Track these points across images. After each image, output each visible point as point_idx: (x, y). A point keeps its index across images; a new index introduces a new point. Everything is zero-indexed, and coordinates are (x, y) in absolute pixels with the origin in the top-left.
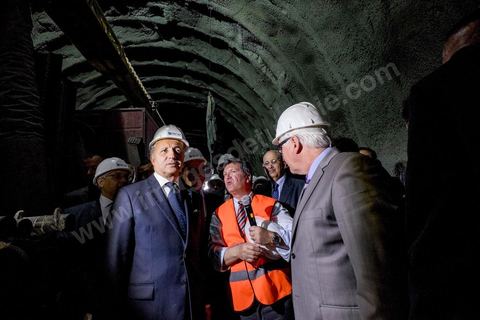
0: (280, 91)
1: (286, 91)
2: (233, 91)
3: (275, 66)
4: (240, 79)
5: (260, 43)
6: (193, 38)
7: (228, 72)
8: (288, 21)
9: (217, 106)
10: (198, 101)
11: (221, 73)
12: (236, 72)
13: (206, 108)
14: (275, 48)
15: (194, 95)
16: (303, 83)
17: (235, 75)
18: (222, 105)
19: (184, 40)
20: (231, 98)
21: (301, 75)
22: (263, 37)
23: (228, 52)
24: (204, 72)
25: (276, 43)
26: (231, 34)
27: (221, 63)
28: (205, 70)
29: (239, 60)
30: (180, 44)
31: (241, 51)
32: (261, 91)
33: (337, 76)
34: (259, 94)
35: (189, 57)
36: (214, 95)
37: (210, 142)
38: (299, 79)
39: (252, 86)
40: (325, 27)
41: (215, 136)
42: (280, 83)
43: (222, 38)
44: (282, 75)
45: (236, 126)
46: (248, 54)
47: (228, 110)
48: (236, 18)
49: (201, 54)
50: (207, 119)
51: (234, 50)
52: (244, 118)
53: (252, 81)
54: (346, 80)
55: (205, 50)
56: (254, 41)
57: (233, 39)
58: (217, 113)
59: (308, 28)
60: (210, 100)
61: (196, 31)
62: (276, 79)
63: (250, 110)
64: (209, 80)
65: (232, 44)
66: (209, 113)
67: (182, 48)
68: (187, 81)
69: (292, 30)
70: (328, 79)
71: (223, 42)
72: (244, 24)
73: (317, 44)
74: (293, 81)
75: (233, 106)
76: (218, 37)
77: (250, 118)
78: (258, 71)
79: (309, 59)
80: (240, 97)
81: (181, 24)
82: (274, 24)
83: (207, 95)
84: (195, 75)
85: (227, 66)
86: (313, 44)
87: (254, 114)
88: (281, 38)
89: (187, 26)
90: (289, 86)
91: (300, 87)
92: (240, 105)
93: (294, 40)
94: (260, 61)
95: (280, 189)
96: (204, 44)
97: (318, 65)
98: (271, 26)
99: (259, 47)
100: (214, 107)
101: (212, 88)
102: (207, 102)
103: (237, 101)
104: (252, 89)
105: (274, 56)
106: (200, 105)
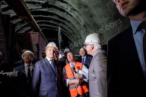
0: (82, 26)
1: (84, 26)
2: (67, 25)
3: (81, 18)
4: (69, 22)
5: (76, 11)
6: (53, 8)
7: (66, 20)
8: (85, 4)
9: (62, 30)
10: (56, 28)
11: (63, 20)
12: (68, 20)
13: (58, 31)
14: (80, 12)
15: (54, 27)
16: (90, 24)
17: (68, 21)
18: (63, 30)
19: (50, 9)
20: (66, 28)
21: (89, 21)
22: (77, 9)
23: (66, 13)
24: (57, 19)
25: (81, 10)
26: (66, 7)
27: (63, 16)
29: (69, 16)
30: (49, 10)
31: (69, 13)
32: (76, 26)
33: (100, 22)
34: (75, 26)
35: (52, 14)
36: (61, 27)
37: (60, 42)
38: (88, 22)
39: (73, 24)
40: (97, 6)
41: (61, 40)
42: (82, 23)
43: (63, 8)
44: (83, 21)
45: (68, 37)
46: (72, 14)
47: (65, 32)
48: (68, 2)
49: (56, 13)
50: (59, 35)
51: (67, 12)
52: (71, 34)
53: (73, 22)
54: (103, 23)
55: (57, 12)
56: (74, 10)
57: (67, 9)
58: (62, 33)
59: (91, 6)
60: (59, 28)
61: (55, 6)
62: (81, 22)
63: (73, 32)
64: (59, 22)
65: (67, 10)
66: (59, 33)
67: (50, 11)
68: (52, 22)
69: (86, 7)
70: (97, 23)
71: (63, 9)
72: (71, 4)
73: (94, 12)
74: (86, 23)
75: (67, 30)
76: (62, 8)
77: (73, 34)
78: (75, 19)
79: (91, 16)
81: (50, 3)
82: (80, 5)
83: (58, 27)
84: (55, 20)
85: (65, 18)
86: (92, 11)
87: (74, 33)
88: (82, 9)
89: (52, 4)
90: (85, 24)
91: (89, 25)
92: (69, 30)
93: (87, 10)
94: (76, 16)
95: (85, 60)
96: (57, 10)
97: (94, 18)
98: (79, 5)
99: (75, 12)
100: (61, 30)
101: (60, 25)
102: (58, 29)
103: (69, 29)
104: (73, 25)
105: (80, 15)
106: (56, 30)
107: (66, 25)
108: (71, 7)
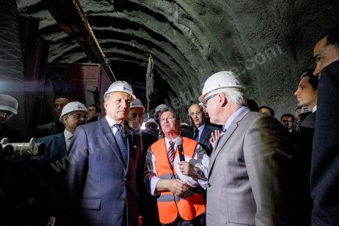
0: (204, 58)
1: (209, 59)
2: (168, 55)
3: (202, 38)
4: (174, 46)
5: (192, 20)
6: (140, 12)
7: (166, 40)
8: (214, 4)
9: (155, 66)
10: (141, 60)
11: (160, 41)
12: (171, 41)
13: (147, 67)
14: (203, 24)
15: (138, 56)
16: (222, 53)
17: (171, 43)
18: (159, 65)
19: (133, 13)
20: (166, 60)
22: (194, 15)
23: (167, 25)
24: (147, 39)
25: (204, 20)
26: (170, 11)
27: (161, 33)
28: (148, 37)
29: (175, 31)
30: (130, 15)
31: (177, 25)
32: (190, 57)
33: (249, 50)
34: (188, 58)
35: (136, 26)
36: (154, 57)
37: (148, 93)
38: (220, 49)
39: (183, 52)
40: (243, 11)
41: (152, 89)
42: (205, 52)
43: (163, 13)
44: (207, 46)
45: (168, 82)
46: (182, 27)
47: (163, 69)
49: (146, 24)
50: (147, 75)
51: (171, 24)
52: (176, 77)
53: (183, 48)
54: (255, 53)
55: (149, 21)
56: (187, 18)
57: (171, 15)
58: (154, 72)
59: (230, 11)
60: (150, 60)
61: (143, 7)
62: (202, 48)
63: (180, 71)
64: (151, 45)
65: (170, 19)
66: (149, 70)
67: (132, 19)
68: (133, 45)
69: (217, 11)
71: (163, 16)
72: (181, 4)
73: (237, 24)
74: (215, 51)
75: (168, 67)
76: (160, 12)
77: (180, 77)
78: (188, 41)
79: (229, 35)
80: (174, 60)
82: (204, 6)
83: (148, 57)
84: (141, 41)
85: (165, 36)
86: (231, 23)
87: (183, 74)
88: (207, 16)
90: (211, 54)
91: (220, 56)
92: (173, 66)
93: (218, 19)
94: (191, 33)
95: (200, 134)
96: (149, 16)
97: (235, 40)
98: (201, 7)
99: (191, 22)
100: (153, 66)
101: (152, 52)
102: (148, 62)
103: (171, 63)
104: (183, 55)
105: (202, 30)
106: (143, 64)
107: (165, 53)
108: (182, 12)
